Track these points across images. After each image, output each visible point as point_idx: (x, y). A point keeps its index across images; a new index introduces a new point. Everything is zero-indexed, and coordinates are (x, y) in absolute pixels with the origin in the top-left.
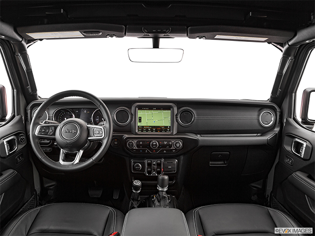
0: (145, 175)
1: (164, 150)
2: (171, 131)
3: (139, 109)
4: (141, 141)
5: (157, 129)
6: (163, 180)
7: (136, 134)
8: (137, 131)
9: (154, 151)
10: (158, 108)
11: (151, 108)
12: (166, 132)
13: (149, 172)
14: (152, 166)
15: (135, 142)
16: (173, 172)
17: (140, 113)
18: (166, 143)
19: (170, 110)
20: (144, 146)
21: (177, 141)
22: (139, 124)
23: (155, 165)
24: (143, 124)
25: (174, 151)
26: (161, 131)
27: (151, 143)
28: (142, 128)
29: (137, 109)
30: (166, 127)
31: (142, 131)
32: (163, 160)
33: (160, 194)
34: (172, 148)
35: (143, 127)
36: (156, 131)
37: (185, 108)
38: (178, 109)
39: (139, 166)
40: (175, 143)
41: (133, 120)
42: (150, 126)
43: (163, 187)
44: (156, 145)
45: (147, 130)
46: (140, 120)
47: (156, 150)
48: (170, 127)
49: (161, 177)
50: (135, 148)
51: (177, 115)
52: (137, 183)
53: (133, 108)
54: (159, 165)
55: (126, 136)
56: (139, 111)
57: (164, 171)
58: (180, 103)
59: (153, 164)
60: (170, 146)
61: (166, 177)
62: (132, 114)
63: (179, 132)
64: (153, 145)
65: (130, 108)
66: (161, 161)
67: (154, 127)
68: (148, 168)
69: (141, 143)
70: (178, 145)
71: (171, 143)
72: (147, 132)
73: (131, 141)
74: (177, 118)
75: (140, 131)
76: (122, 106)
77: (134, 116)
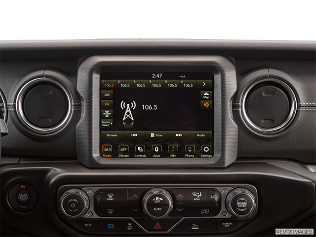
1: (191, 222)
2: (218, 155)
4: (111, 191)
7: (95, 166)
8: (96, 155)
9: (158, 226)
15: (86, 195)
18: (198, 196)
21: (239, 191)
25: (227, 225)
27: (147, 198)
28: (114, 145)
34: (219, 216)
36: (164, 154)
38: (241, 75)
40: (230, 198)
41: (84, 115)
44: (164, 204)
45: (132, 152)
50: (91, 214)
51: (235, 98)
53: (82, 74)
55: (58, 173)
60: (215, 208)
62: (78, 97)
63: (243, 159)
64: (151, 204)
65: (72, 74)
67: (157, 140)
69: (110, 198)
70: (244, 204)
71: (216, 198)
72: (132, 156)
73: (73, 191)
74: (235, 107)
75: (107, 153)
76: (45, 69)
77: (84, 104)
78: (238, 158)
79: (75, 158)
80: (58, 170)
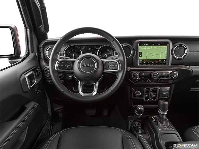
0: (143, 100)
1: (162, 80)
2: (167, 64)
3: (140, 45)
4: (143, 72)
5: (156, 62)
6: (164, 105)
7: (138, 67)
8: (138, 64)
9: (154, 81)
10: (156, 44)
11: (150, 44)
12: (162, 64)
13: (147, 98)
14: (150, 92)
15: (138, 74)
16: (166, 97)
17: (141, 49)
18: (164, 74)
19: (166, 45)
20: (145, 77)
21: (174, 72)
22: (139, 58)
23: (152, 92)
24: (143, 57)
25: (170, 80)
26: (158, 63)
27: (152, 74)
28: (142, 62)
29: (138, 45)
30: (162, 60)
31: (142, 64)
32: (159, 88)
33: (161, 117)
34: (168, 78)
35: (143, 60)
36: (154, 64)
37: (179, 43)
38: (173, 44)
39: (139, 93)
41: (135, 54)
42: (149, 60)
43: (164, 111)
44: (157, 75)
45: (146, 63)
46: (141, 55)
47: (156, 80)
48: (166, 60)
49: (162, 102)
50: (138, 78)
51: (172, 50)
52: (141, 108)
53: (135, 44)
54: (155, 92)
56: (139, 46)
57: (159, 97)
58: (175, 40)
59: (151, 92)
60: (168, 76)
61: (167, 103)
62: (134, 50)
64: (154, 76)
65: (132, 44)
66: (157, 89)
67: (152, 60)
68: (146, 95)
69: (143, 74)
70: (176, 75)
71: (168, 74)
72: (146, 64)
73: (135, 73)
74: (172, 52)
75: (140, 64)
76: (125, 43)
77: (135, 52)
78: (172, 65)
79: (132, 65)
80: (130, 68)
